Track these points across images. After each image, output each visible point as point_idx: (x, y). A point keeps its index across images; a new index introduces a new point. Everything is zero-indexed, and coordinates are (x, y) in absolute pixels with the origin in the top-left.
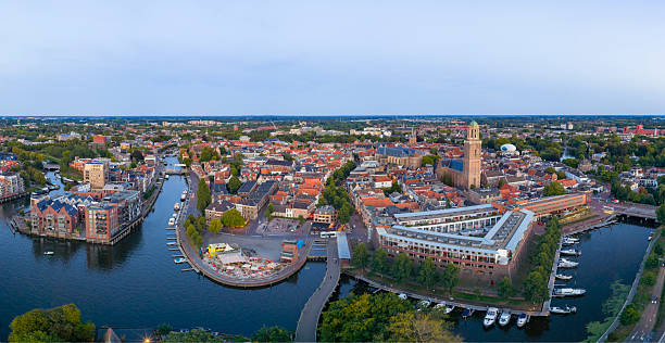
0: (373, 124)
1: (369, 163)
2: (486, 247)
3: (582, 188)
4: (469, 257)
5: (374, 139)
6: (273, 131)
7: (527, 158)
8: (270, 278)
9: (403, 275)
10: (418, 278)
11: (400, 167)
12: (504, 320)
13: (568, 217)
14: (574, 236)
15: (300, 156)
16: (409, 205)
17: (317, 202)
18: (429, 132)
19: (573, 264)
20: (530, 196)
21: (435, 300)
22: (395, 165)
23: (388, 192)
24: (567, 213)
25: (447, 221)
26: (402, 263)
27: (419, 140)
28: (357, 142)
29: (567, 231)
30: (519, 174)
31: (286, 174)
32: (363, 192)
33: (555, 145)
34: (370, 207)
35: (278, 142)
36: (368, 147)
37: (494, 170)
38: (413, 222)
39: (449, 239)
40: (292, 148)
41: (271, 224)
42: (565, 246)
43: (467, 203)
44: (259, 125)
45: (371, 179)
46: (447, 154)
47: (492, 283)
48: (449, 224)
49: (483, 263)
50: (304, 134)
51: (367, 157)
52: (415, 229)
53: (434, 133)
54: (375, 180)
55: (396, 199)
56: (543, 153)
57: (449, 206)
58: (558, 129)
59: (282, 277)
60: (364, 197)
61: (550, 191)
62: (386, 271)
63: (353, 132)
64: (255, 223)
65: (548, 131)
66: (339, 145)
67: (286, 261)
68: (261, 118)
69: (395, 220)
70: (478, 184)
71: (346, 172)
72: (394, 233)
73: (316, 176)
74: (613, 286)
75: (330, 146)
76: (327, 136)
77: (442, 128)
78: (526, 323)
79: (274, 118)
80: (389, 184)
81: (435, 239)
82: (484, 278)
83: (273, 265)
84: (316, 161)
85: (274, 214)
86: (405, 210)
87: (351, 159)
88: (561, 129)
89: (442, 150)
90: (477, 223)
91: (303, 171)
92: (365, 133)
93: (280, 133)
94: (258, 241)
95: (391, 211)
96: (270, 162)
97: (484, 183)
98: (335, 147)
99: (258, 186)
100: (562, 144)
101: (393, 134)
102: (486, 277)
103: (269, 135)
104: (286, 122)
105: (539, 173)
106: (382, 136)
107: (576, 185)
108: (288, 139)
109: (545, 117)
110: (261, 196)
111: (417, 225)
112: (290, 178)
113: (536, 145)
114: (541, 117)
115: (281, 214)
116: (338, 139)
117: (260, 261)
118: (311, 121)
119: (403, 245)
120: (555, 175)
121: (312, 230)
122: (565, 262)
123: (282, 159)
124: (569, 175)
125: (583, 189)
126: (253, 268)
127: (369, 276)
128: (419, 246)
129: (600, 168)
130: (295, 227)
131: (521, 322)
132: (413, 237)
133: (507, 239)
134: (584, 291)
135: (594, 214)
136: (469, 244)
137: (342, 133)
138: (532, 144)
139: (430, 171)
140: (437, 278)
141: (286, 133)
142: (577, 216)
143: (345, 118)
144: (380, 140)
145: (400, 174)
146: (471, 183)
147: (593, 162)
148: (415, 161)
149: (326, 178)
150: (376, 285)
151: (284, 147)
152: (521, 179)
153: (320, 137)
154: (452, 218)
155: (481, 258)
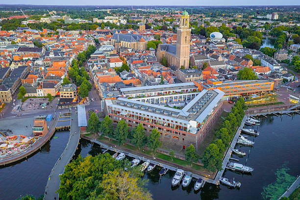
0: (113, 13)
1: (107, 47)
2: (182, 117)
3: (273, 75)
4: (169, 125)
5: (113, 26)
6: (25, 19)
7: (230, 45)
8: (26, 152)
9: (123, 138)
10: (133, 140)
11: (130, 50)
12: (186, 182)
13: (255, 100)
14: (257, 117)
15: (49, 43)
16: (133, 81)
17: (62, 82)
18: (156, 21)
19: (250, 142)
20: (227, 78)
21: (143, 159)
22: (126, 49)
23: (119, 71)
24: (254, 96)
25: (159, 94)
26: (122, 128)
27: (148, 27)
28: (98, 29)
29: (251, 112)
30: (220, 59)
31: (37, 59)
32: (100, 71)
33: (257, 35)
34: (103, 83)
35: (30, 30)
36: (106, 33)
37: (202, 54)
38: (134, 95)
39: (157, 109)
40: (42, 36)
41: (25, 104)
42: (247, 125)
43: (176, 81)
44: (10, 14)
45: (106, 61)
46: (167, 40)
47: (184, 148)
48: (160, 97)
49: (178, 131)
50: (54, 22)
51: (105, 42)
52: (134, 101)
53: (161, 21)
54: (109, 61)
55: (124, 76)
56: (245, 41)
57: (162, 83)
58: (264, 19)
59: (35, 148)
60: (99, 75)
61: (244, 76)
62: (111, 134)
63: (96, 20)
64: (10, 106)
65: (254, 21)
66: (83, 32)
67: (38, 134)
68: (13, 8)
69: (121, 93)
70: (187, 65)
71: (88, 55)
72: (118, 104)
73: (62, 59)
74: (278, 173)
75: (76, 33)
76: (73, 24)
77: (168, 17)
78: (201, 188)
79: (25, 7)
80: (120, 64)
81: (147, 109)
82: (178, 144)
83: (26, 140)
84: (63, 47)
85: (26, 95)
86: (130, 85)
87: (93, 44)
88: (266, 19)
89: (164, 36)
90: (181, 97)
91: (52, 55)
92: (105, 21)
93: (31, 21)
94: (13, 121)
95: (118, 86)
96: (21, 49)
97: (191, 65)
98: (80, 34)
99: (10, 72)
100: (265, 34)
101: (128, 22)
102: (180, 143)
103: (20, 24)
104: (37, 11)
105: (237, 59)
106: (118, 24)
107: (268, 73)
108: (39, 27)
109: (254, 7)
110: (13, 81)
111: (136, 97)
112: (40, 62)
113: (240, 34)
114: (251, 7)
115: (33, 95)
116: (83, 27)
117: (15, 138)
118: (60, 10)
119: (124, 113)
120: (251, 62)
121: (59, 105)
122: (243, 140)
123: (32, 46)
124: (264, 62)
125: (273, 77)
126: (9, 146)
127: (100, 139)
128: (135, 114)
129: (294, 59)
130: (45, 104)
131: (198, 186)
132: (131, 107)
133: (199, 113)
134: (251, 170)
135: (279, 101)
136: (170, 114)
137: (87, 21)
138: (237, 33)
139: (152, 54)
140: (145, 140)
141: (37, 22)
142: (263, 101)
143: (90, 8)
144: (117, 27)
145: (129, 56)
146: (181, 64)
147: (289, 52)
148: (142, 46)
149: (71, 60)
150: (105, 146)
151: (35, 35)
152: (222, 63)
153: (68, 25)
154: (163, 92)
155: (177, 127)
